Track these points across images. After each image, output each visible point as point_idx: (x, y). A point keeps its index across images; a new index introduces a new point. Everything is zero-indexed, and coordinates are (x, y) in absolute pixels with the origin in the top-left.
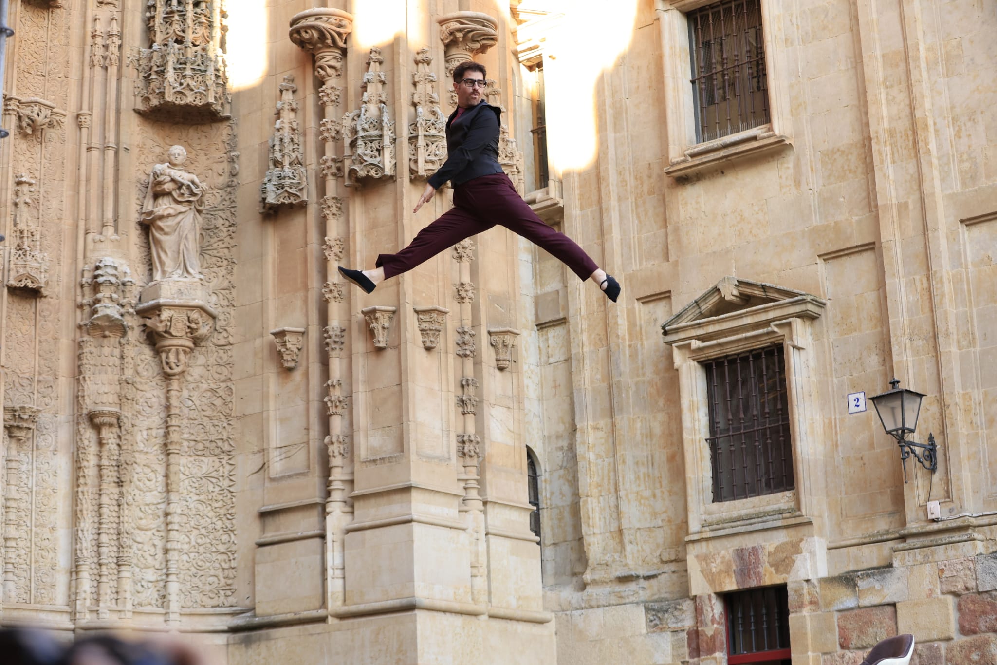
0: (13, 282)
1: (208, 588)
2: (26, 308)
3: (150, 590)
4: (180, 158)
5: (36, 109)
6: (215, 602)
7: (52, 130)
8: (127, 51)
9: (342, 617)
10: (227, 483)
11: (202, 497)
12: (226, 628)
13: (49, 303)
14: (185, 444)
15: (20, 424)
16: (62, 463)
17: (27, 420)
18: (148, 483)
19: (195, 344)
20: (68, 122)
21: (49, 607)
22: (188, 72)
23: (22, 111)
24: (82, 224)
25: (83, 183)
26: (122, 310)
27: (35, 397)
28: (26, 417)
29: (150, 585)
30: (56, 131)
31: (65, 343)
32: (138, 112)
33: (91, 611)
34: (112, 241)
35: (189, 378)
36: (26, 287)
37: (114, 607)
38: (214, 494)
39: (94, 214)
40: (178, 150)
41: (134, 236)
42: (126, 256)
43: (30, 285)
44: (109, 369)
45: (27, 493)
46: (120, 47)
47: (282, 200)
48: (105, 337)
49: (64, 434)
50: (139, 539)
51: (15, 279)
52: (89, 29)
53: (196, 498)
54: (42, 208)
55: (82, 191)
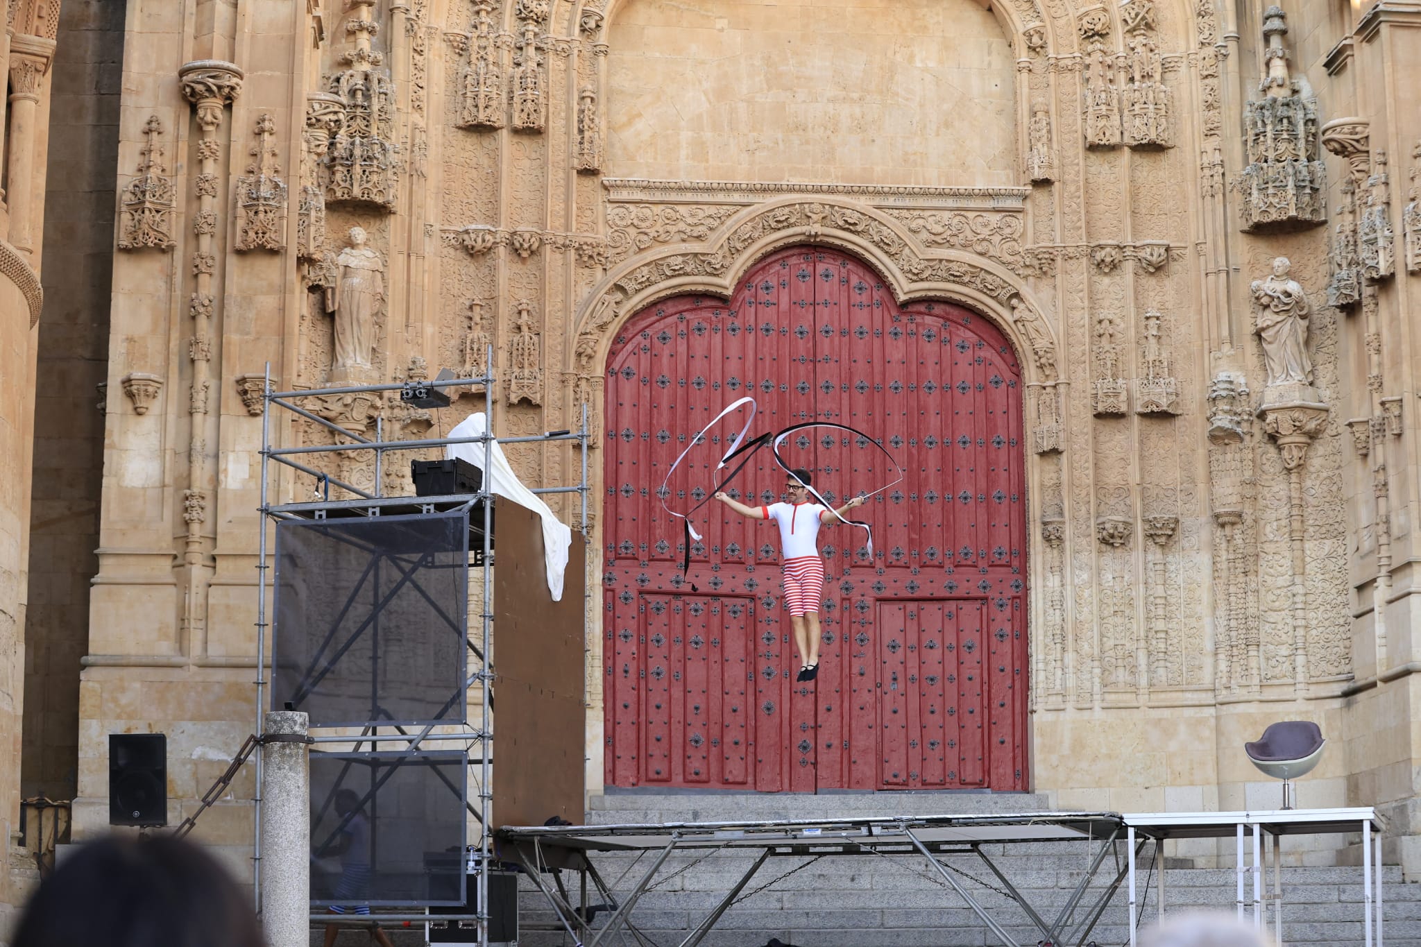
0: (1140, 410)
1: (1333, 657)
2: (1165, 427)
3: (1285, 665)
4: (1280, 269)
5: (1148, 250)
6: (1336, 670)
7: (1175, 263)
8: (1229, 179)
9: (1387, 680)
10: (1342, 562)
11: (1327, 576)
12: (1340, 693)
13: (1185, 419)
14: (1311, 529)
15: (1156, 532)
16: (1204, 559)
17: (1161, 528)
18: (1280, 569)
19: (1311, 438)
20: (1189, 253)
21: (1196, 687)
22: (1271, 191)
23: (1140, 254)
24: (1206, 344)
25: (1205, 306)
26: (1239, 419)
27: (1179, 504)
28: (1158, 525)
29: (1284, 659)
30: (1180, 263)
31: (1201, 452)
32: (1243, 232)
33: (1226, 688)
34: (1228, 357)
35: (1312, 469)
36: (1152, 412)
37: (1244, 682)
38: (1335, 573)
39: (1214, 335)
40: (1281, 262)
41: (1251, 347)
42: (1242, 368)
43: (1156, 409)
44: (1232, 473)
45: (1176, 589)
46: (1223, 174)
47: (1341, 301)
48: (1226, 444)
49: (1205, 534)
50: (1272, 620)
51: (1142, 406)
52: (1198, 163)
53: (1323, 577)
54: (1173, 335)
55: (1205, 314)
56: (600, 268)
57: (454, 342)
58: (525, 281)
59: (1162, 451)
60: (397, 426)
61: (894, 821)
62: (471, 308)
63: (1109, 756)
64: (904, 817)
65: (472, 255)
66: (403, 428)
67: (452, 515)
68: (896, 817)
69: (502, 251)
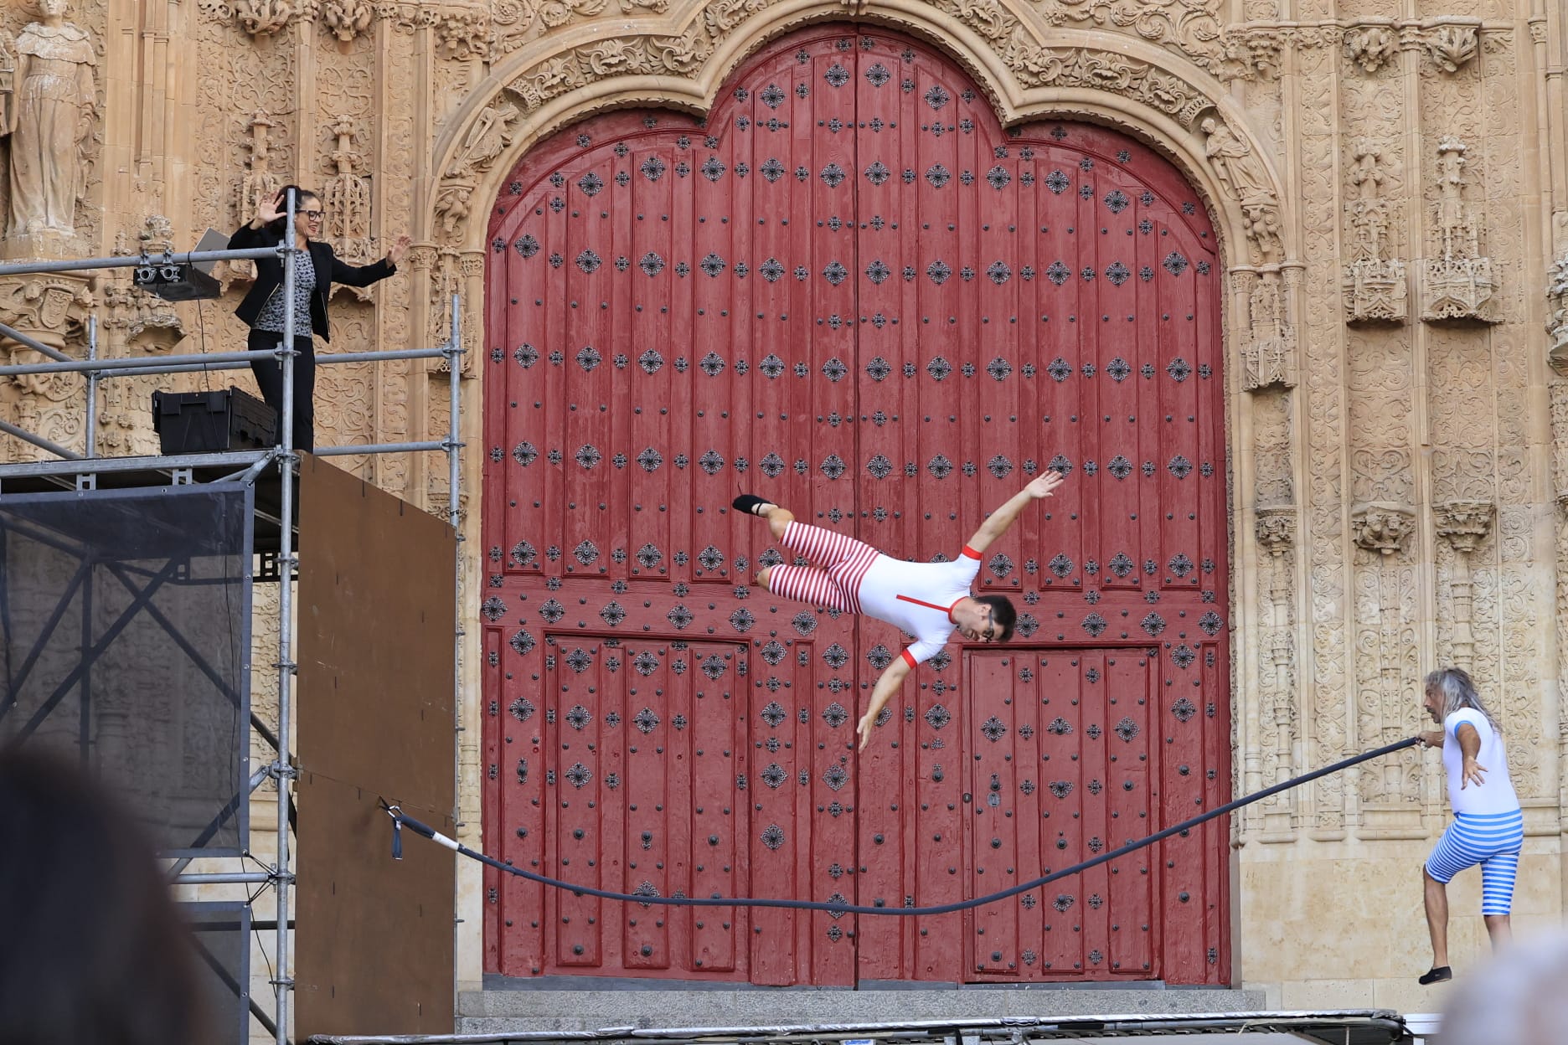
0: (1428, 314)
2: (1475, 345)
5: (1445, 33)
7: (1492, 56)
13: (1508, 331)
15: (1456, 530)
16: (1541, 577)
17: (1465, 523)
20: (1517, 38)
23: (1429, 40)
24: (1546, 198)
25: (1543, 133)
27: (1496, 481)
28: (1460, 518)
30: (1501, 57)
31: (1536, 389)
36: (1450, 318)
43: (1456, 313)
45: (1491, 631)
49: (1542, 534)
51: (1432, 308)
54: (1487, 183)
55: (1543, 145)
56: (477, 61)
57: (222, 191)
58: (347, 82)
59: (1467, 388)
60: (120, 338)
61: (1003, 1025)
62: (250, 130)
63: (1374, 924)
64: (1021, 1019)
65: (252, 37)
66: (131, 341)
67: (225, 488)
68: (1007, 1019)
69: (305, 29)
